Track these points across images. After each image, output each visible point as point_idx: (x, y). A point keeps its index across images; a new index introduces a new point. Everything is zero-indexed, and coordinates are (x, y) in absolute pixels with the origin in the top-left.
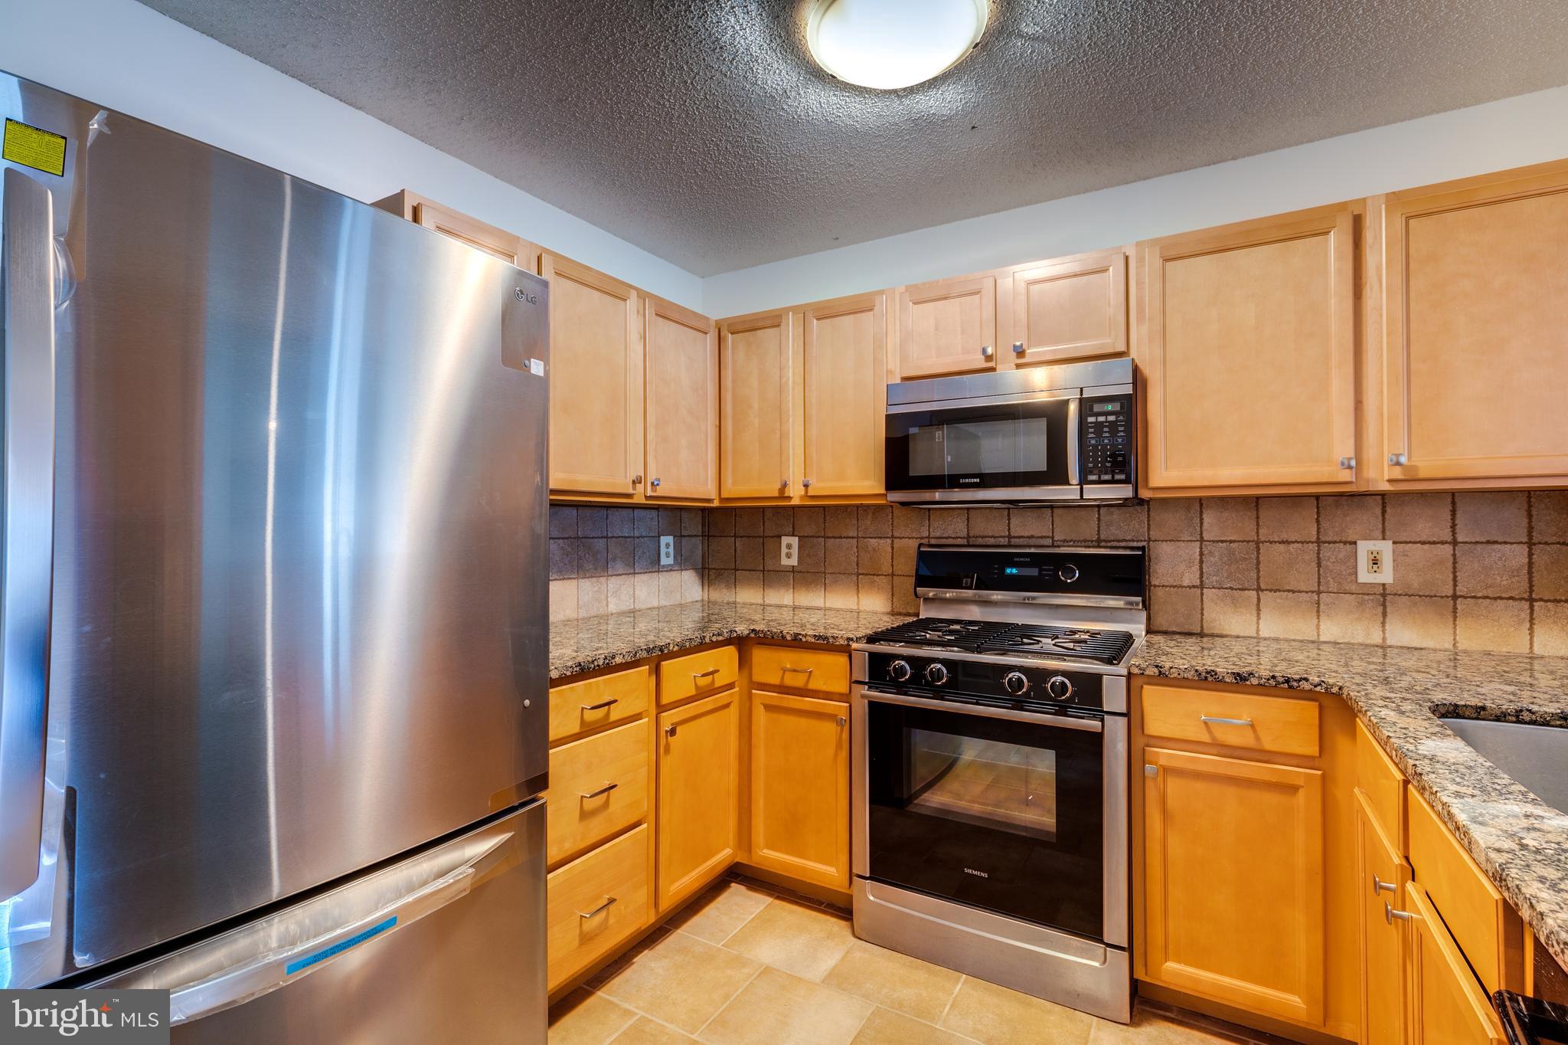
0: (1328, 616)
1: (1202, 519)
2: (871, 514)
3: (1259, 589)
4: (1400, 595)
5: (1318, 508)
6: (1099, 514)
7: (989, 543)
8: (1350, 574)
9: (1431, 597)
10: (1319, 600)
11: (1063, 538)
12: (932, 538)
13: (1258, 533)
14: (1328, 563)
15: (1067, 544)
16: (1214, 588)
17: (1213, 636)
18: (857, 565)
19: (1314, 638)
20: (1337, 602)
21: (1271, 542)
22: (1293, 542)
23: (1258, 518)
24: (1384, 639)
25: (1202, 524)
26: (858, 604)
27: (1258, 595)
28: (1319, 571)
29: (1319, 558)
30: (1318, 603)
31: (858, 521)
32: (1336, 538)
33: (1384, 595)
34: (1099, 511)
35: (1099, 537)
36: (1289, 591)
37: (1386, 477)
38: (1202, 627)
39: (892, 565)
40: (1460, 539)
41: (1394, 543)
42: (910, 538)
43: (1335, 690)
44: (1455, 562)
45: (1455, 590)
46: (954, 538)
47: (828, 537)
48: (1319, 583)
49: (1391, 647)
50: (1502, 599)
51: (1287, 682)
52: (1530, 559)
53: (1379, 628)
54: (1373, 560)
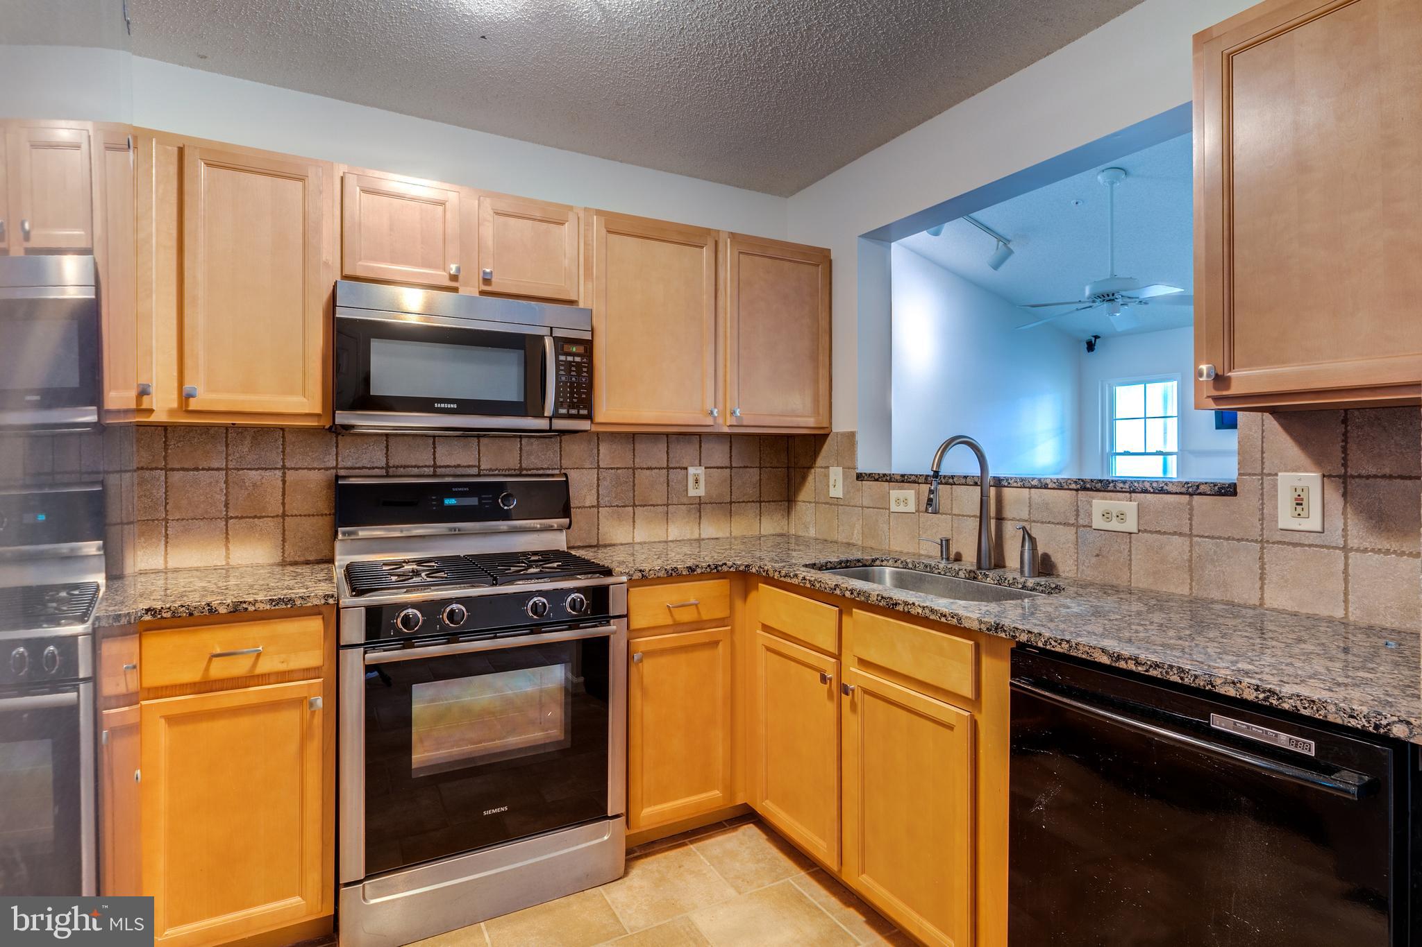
0: (673, 522)
1: (598, 450)
2: (247, 442)
3: (634, 505)
4: (707, 503)
5: (668, 443)
6: (521, 444)
7: (412, 473)
8: (684, 491)
9: (721, 503)
10: (668, 511)
11: (489, 467)
12: (341, 468)
13: (634, 461)
14: (673, 483)
15: (493, 473)
16: (606, 506)
17: (605, 546)
18: (226, 505)
19: (665, 539)
20: (677, 512)
21: (642, 469)
22: (654, 468)
23: (634, 449)
24: (700, 534)
25: (598, 454)
26: (227, 557)
27: (634, 509)
28: (668, 489)
29: (668, 480)
30: (667, 513)
31: (227, 446)
32: (677, 465)
33: (700, 504)
34: (521, 441)
35: (521, 466)
36: (651, 505)
37: (728, 424)
38: (598, 540)
39: (283, 504)
40: (734, 465)
41: (705, 468)
42: (310, 469)
44: (731, 481)
45: (731, 498)
46: (370, 468)
47: (173, 470)
48: (668, 498)
49: (703, 539)
50: (749, 502)
51: (716, 567)
52: (760, 476)
53: (697, 527)
54: (695, 480)
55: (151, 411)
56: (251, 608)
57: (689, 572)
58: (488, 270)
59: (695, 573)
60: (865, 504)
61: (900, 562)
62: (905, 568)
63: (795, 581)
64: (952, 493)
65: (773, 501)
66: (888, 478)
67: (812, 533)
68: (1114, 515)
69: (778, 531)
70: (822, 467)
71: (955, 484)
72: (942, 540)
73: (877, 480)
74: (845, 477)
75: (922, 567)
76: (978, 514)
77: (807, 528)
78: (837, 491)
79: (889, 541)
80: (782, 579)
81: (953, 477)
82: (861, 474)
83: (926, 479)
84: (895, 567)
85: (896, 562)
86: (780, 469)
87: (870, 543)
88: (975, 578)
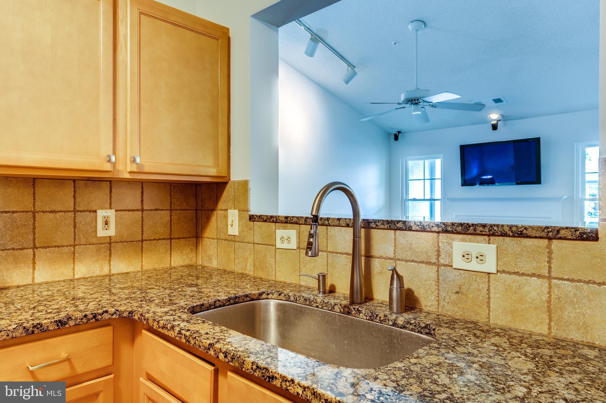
0: (80, 261)
3: (34, 247)
4: (118, 242)
5: (74, 188)
8: (93, 232)
9: (132, 242)
10: (74, 251)
13: (34, 205)
14: (81, 225)
19: (71, 277)
20: (85, 251)
21: (44, 212)
22: (59, 212)
23: (34, 193)
24: (110, 270)
27: (34, 252)
28: (75, 231)
29: (75, 222)
30: (74, 253)
32: (85, 209)
33: (110, 243)
37: (129, 170)
40: (145, 208)
41: (116, 211)
43: (125, 314)
44: (142, 221)
45: (142, 237)
48: (75, 239)
49: (113, 275)
50: (160, 239)
51: (95, 317)
52: (171, 218)
53: (107, 264)
54: (105, 222)
57: (58, 325)
59: (67, 326)
60: (256, 241)
61: (283, 295)
62: (288, 301)
63: (172, 334)
64: (327, 233)
65: (182, 238)
66: (275, 219)
67: (214, 264)
68: (474, 256)
69: (187, 262)
70: (222, 210)
71: (330, 225)
72: (319, 276)
73: (265, 221)
74: (240, 218)
75: (302, 300)
76: (350, 251)
77: (210, 259)
78: (234, 230)
79: (275, 273)
81: (328, 219)
82: (253, 215)
83: (306, 221)
84: (279, 300)
85: (280, 295)
86: (189, 211)
87: (260, 274)
88: (349, 313)
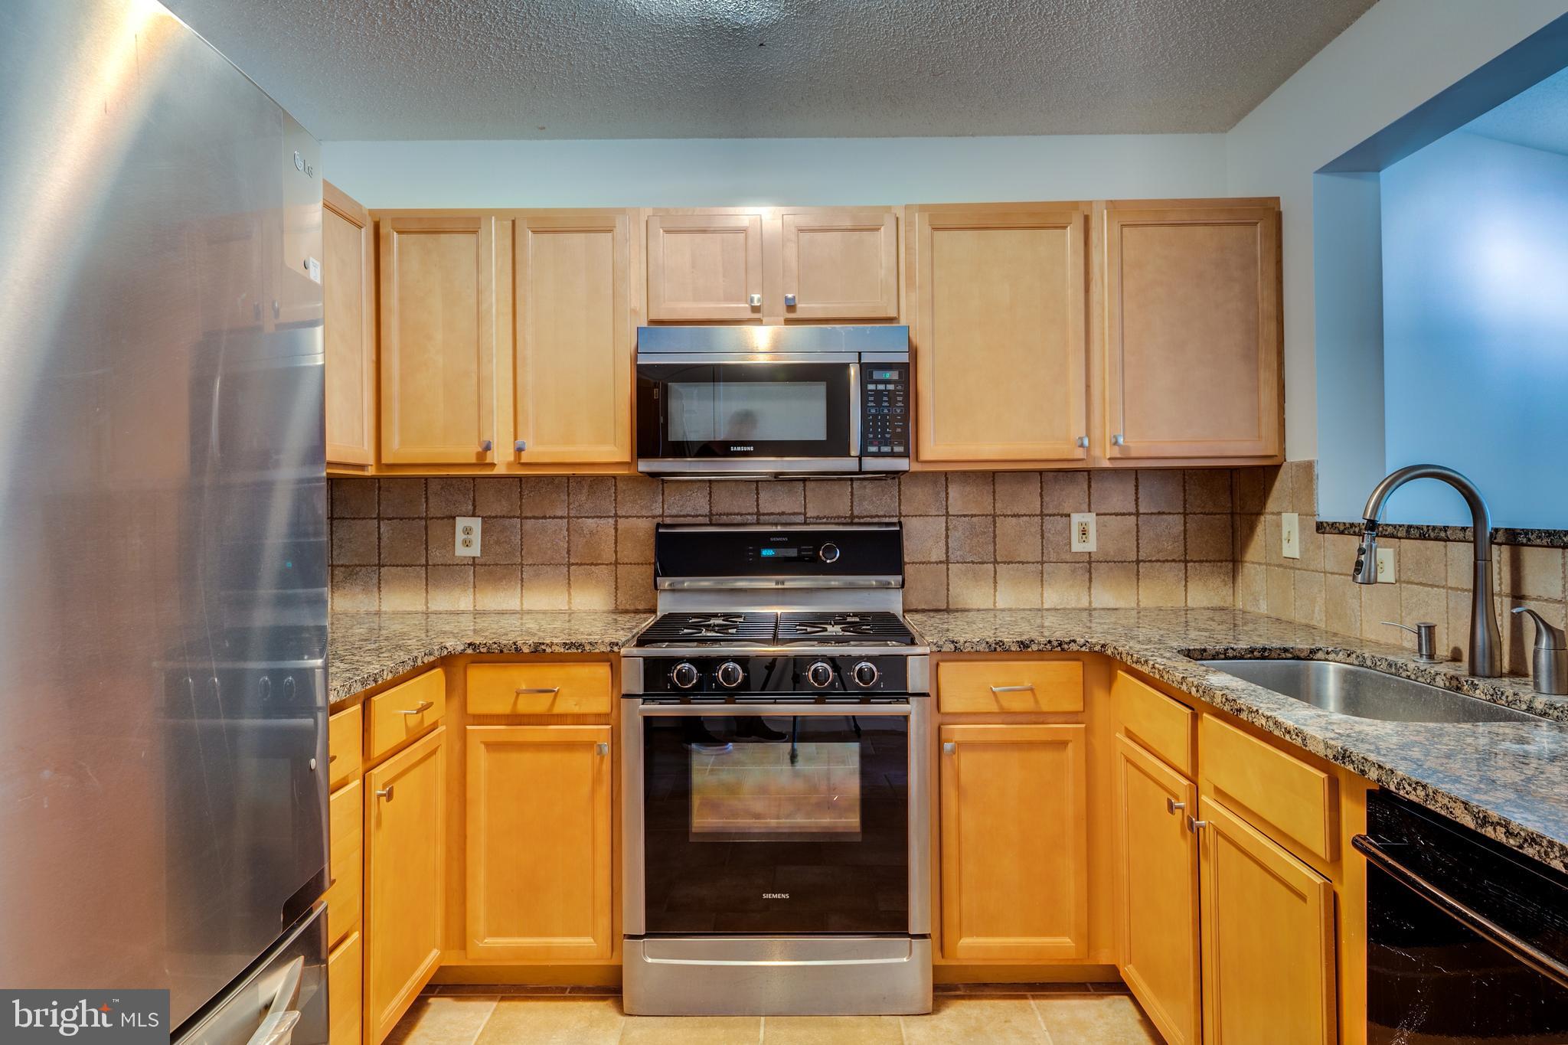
0: (1050, 584)
1: (947, 494)
2: (585, 491)
3: (995, 562)
4: (1101, 562)
5: (1041, 483)
6: (852, 488)
7: (735, 522)
8: (1065, 545)
9: (1122, 562)
10: (1042, 570)
11: (815, 515)
12: (667, 517)
13: (994, 507)
14: (1049, 535)
15: (821, 521)
16: (958, 562)
17: (957, 611)
18: (568, 552)
19: (1039, 606)
20: (1056, 571)
21: (1005, 516)
22: (1023, 516)
23: (994, 492)
24: (1090, 603)
25: (947, 498)
26: (569, 602)
27: (995, 567)
28: (1042, 542)
29: (1042, 530)
30: (1042, 573)
31: (568, 496)
32: (1056, 512)
33: (1090, 563)
34: (852, 485)
35: (852, 513)
36: (1019, 562)
37: (1108, 457)
38: (948, 603)
39: (616, 552)
40: (1141, 511)
41: (1097, 515)
42: (638, 517)
43: (1097, 648)
44: (1138, 532)
45: (1138, 555)
46: (693, 516)
47: (526, 518)
48: (1043, 553)
49: (1095, 609)
50: (1167, 561)
51: (1060, 645)
52: (1185, 527)
53: (1086, 593)
54: (1083, 531)
55: (493, 465)
56: (548, 650)
57: (1020, 647)
58: (790, 296)
59: (1030, 649)
60: (1328, 568)
61: (1354, 656)
62: (1362, 666)
63: (1145, 669)
64: (1446, 554)
65: (1207, 561)
66: (1357, 530)
67: (1263, 608)
69: (1217, 602)
70: (1273, 513)
71: (1449, 540)
72: (1419, 627)
73: (1342, 533)
74: (1302, 529)
75: (1384, 665)
76: (1471, 587)
77: (1256, 600)
78: (1292, 549)
79: (1361, 624)
80: (1134, 665)
81: (1445, 529)
82: (1322, 523)
83: (1408, 532)
84: (1348, 664)
85: (1349, 655)
86: (1218, 516)
87: (1336, 627)
88: (1458, 689)
